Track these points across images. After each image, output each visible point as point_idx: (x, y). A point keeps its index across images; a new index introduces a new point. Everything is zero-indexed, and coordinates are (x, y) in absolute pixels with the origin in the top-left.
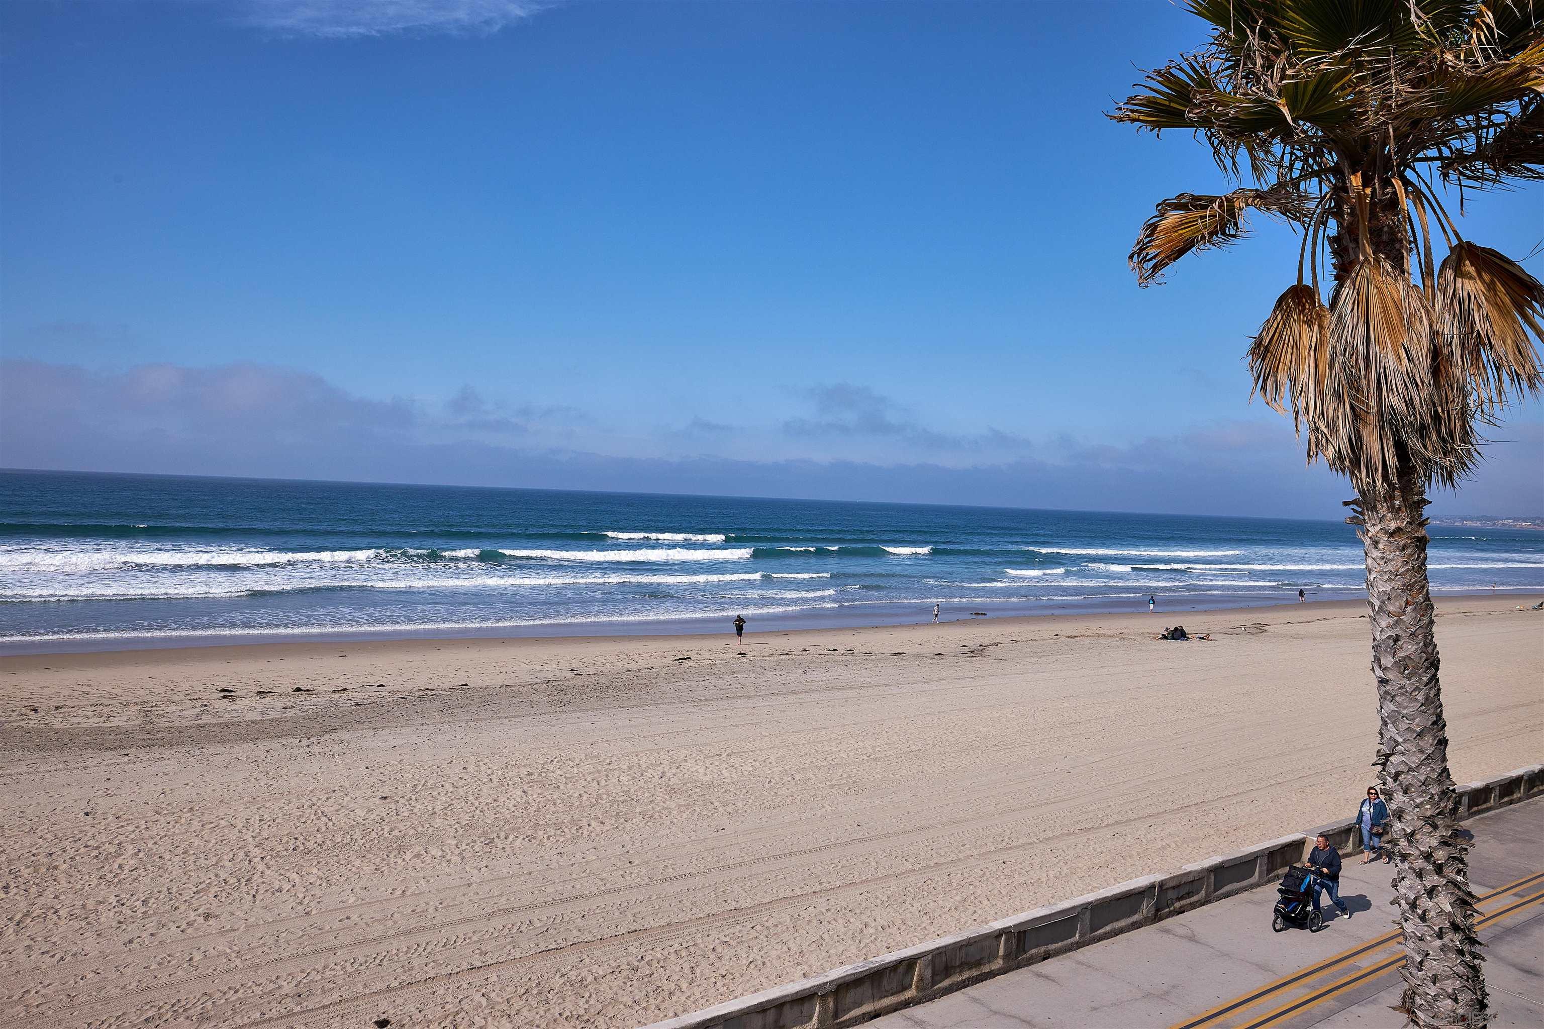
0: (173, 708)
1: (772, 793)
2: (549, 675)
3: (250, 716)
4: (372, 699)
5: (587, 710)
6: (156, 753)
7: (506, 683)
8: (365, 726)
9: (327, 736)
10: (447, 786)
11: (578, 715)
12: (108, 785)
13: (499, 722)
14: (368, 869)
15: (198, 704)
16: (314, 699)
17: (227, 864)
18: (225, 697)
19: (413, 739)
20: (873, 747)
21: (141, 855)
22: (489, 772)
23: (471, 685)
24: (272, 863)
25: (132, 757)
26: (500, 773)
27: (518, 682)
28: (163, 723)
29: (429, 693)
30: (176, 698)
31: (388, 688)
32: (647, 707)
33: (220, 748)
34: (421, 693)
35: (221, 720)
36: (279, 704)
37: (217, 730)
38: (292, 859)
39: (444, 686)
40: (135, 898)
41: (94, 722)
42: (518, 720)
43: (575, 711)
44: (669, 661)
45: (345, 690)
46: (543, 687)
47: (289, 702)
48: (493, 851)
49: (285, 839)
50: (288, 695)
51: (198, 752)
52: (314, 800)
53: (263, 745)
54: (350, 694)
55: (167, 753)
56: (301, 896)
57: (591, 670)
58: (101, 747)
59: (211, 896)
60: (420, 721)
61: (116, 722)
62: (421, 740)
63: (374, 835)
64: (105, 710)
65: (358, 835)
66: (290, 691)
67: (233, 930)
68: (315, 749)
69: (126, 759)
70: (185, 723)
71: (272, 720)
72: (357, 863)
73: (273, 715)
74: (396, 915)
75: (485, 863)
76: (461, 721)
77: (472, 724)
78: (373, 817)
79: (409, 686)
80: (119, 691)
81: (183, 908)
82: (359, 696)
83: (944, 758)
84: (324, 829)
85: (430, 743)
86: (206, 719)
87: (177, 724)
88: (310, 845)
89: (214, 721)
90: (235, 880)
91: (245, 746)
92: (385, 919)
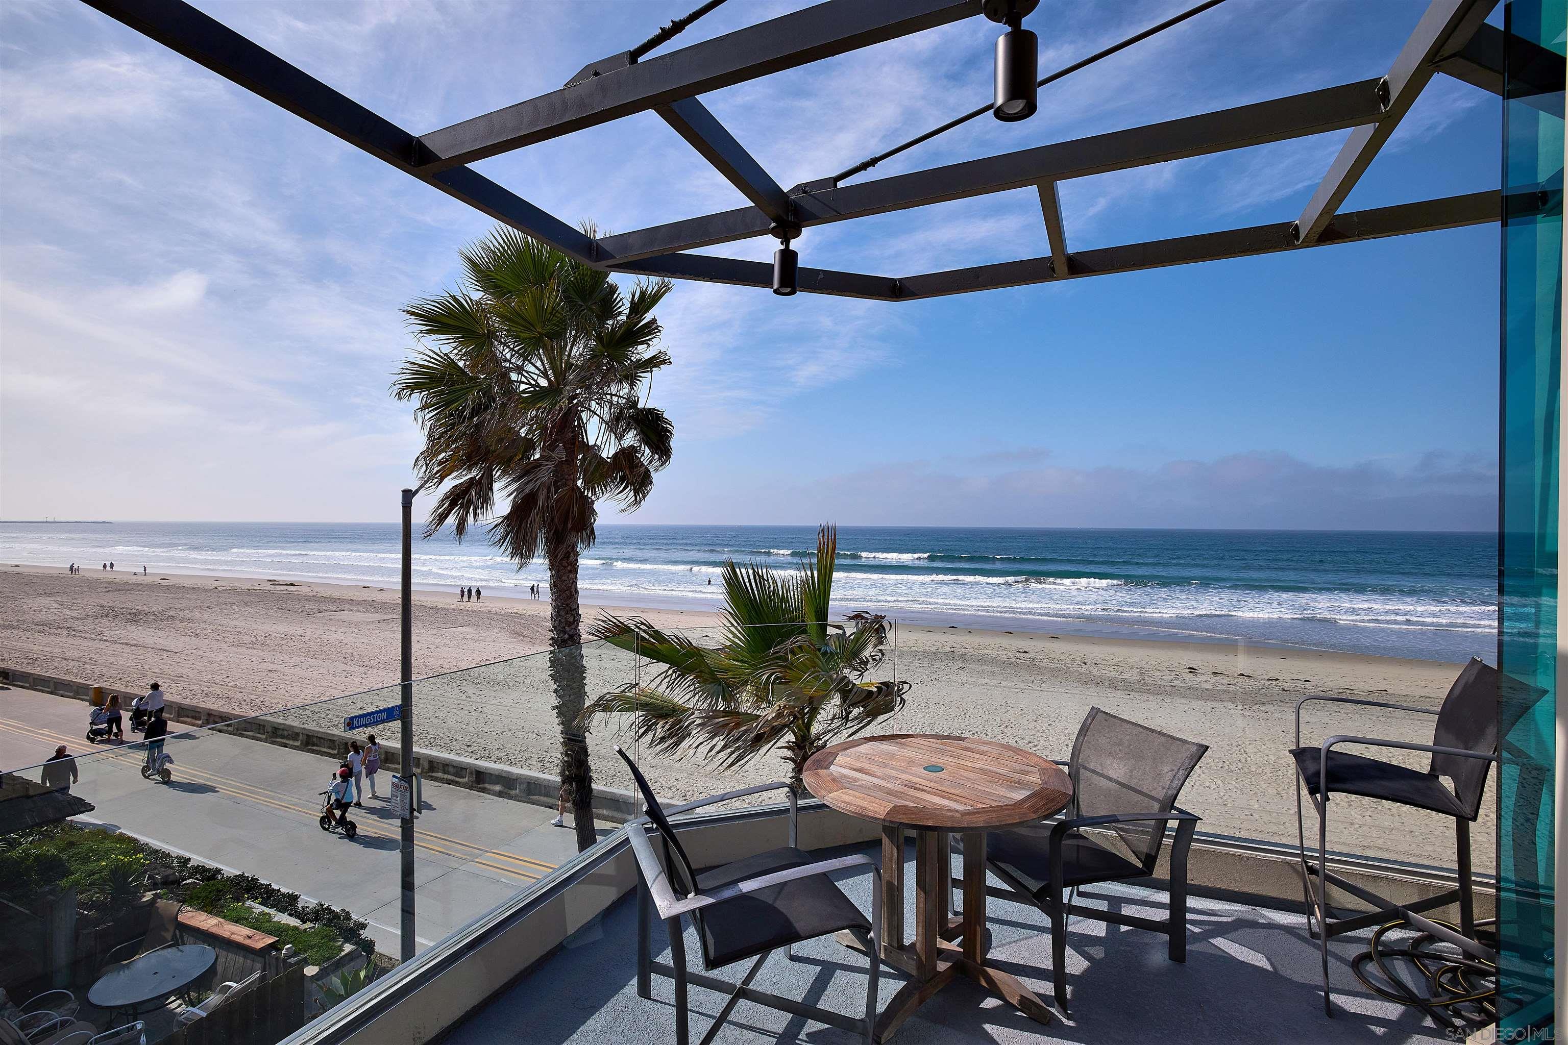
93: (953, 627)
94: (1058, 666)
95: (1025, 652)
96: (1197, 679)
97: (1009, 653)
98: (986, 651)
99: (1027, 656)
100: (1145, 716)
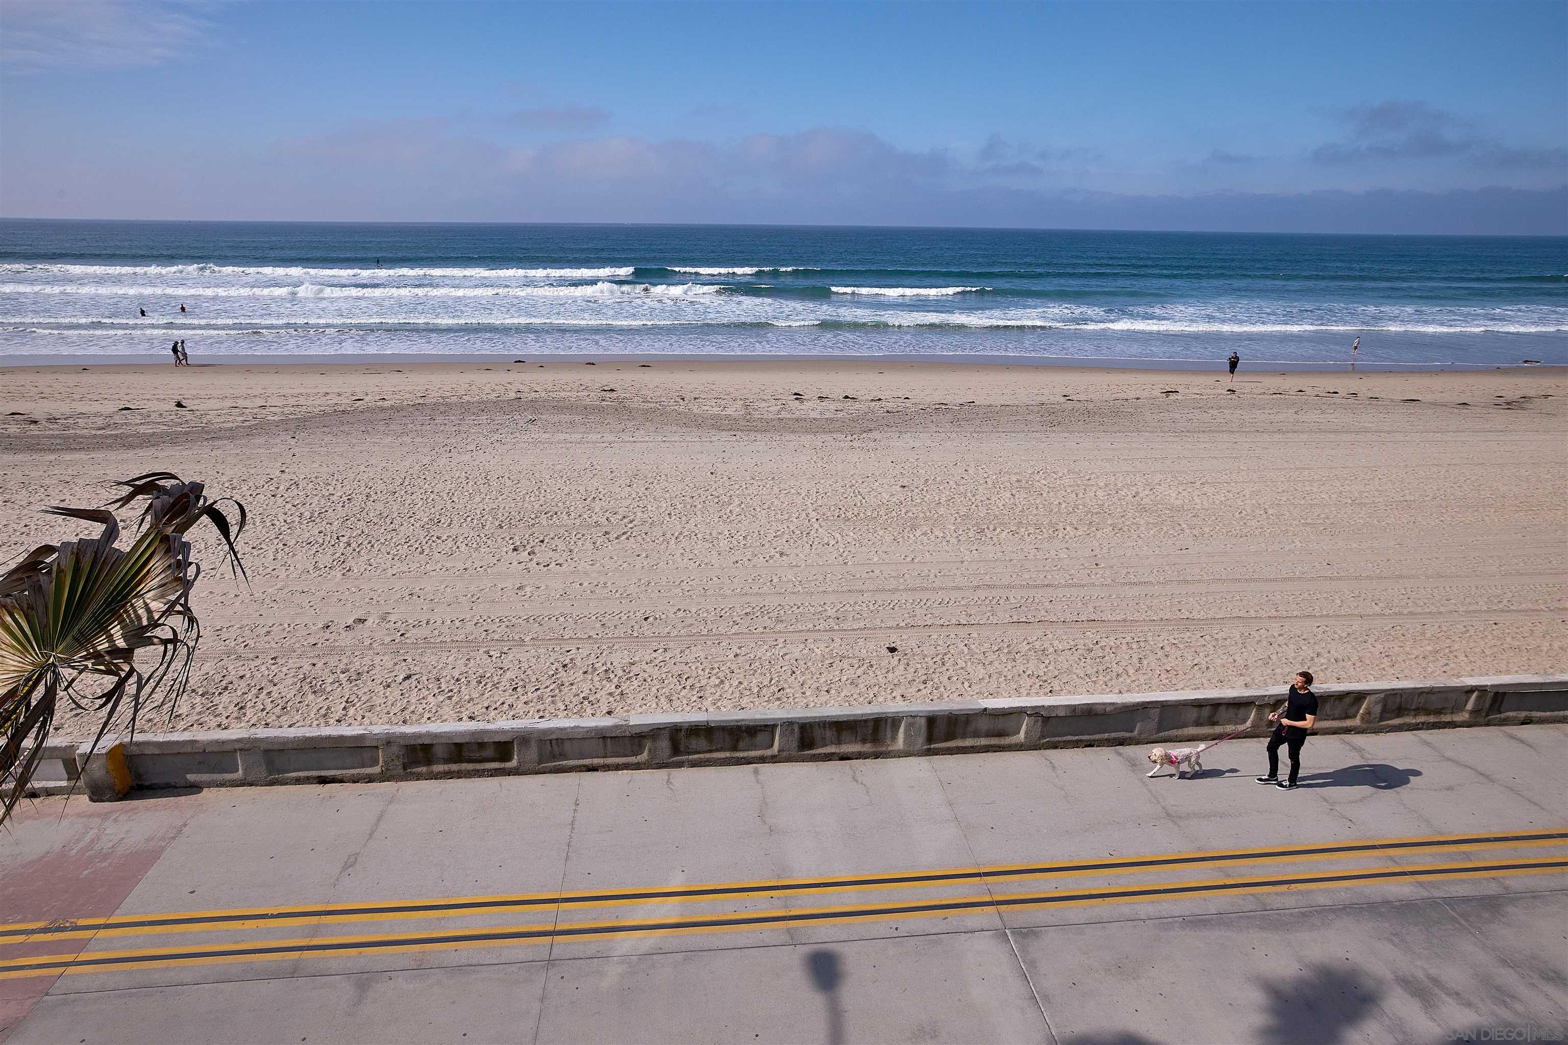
0: (764, 404)
1: (1242, 523)
2: (1044, 399)
3: (813, 415)
4: (899, 409)
5: (1074, 432)
6: (752, 436)
7: (1006, 403)
8: (894, 429)
9: (865, 435)
10: (951, 482)
11: (1066, 435)
12: (724, 455)
13: (997, 435)
14: (889, 538)
15: (780, 403)
16: (857, 405)
17: (794, 520)
18: (797, 399)
19: (928, 443)
20: (1361, 492)
21: (743, 506)
22: (986, 475)
23: (977, 403)
24: (823, 524)
25: (738, 437)
26: (994, 477)
27: (1016, 402)
28: (756, 415)
29: (944, 407)
30: (766, 398)
31: (912, 401)
32: (1129, 434)
33: (792, 437)
34: (937, 406)
35: (793, 416)
36: (833, 406)
37: (790, 423)
38: (836, 523)
39: (956, 402)
40: (739, 534)
41: (716, 410)
42: (1013, 435)
43: (1063, 432)
44: (1157, 393)
45: (880, 399)
46: (1037, 409)
47: (839, 406)
48: (983, 539)
49: (833, 508)
50: (839, 400)
51: (778, 438)
52: (853, 482)
53: (822, 437)
54: (883, 403)
55: (759, 436)
56: (842, 551)
57: (1082, 397)
58: (720, 429)
59: (784, 540)
60: (935, 429)
61: (729, 411)
62: (934, 445)
63: (894, 513)
64: (723, 402)
65: (882, 513)
66: (841, 398)
67: (796, 566)
68: (856, 444)
69: (734, 438)
70: (771, 416)
71: (827, 419)
72: (881, 533)
73: (828, 415)
74: (906, 575)
75: (975, 547)
76: (966, 432)
77: (975, 435)
78: (894, 500)
79: (928, 400)
80: (732, 390)
81: (767, 546)
82: (890, 406)
83: (1444, 511)
84: (859, 504)
85: (941, 447)
86: (784, 414)
87: (765, 416)
88: (849, 515)
89: (789, 416)
90: (799, 532)
91: (808, 437)
92: (898, 577)
93: (520, 361)
94: (652, 405)
95: (612, 390)
96: (804, 407)
97: (592, 394)
98: (563, 394)
99: (614, 395)
100: (754, 461)
